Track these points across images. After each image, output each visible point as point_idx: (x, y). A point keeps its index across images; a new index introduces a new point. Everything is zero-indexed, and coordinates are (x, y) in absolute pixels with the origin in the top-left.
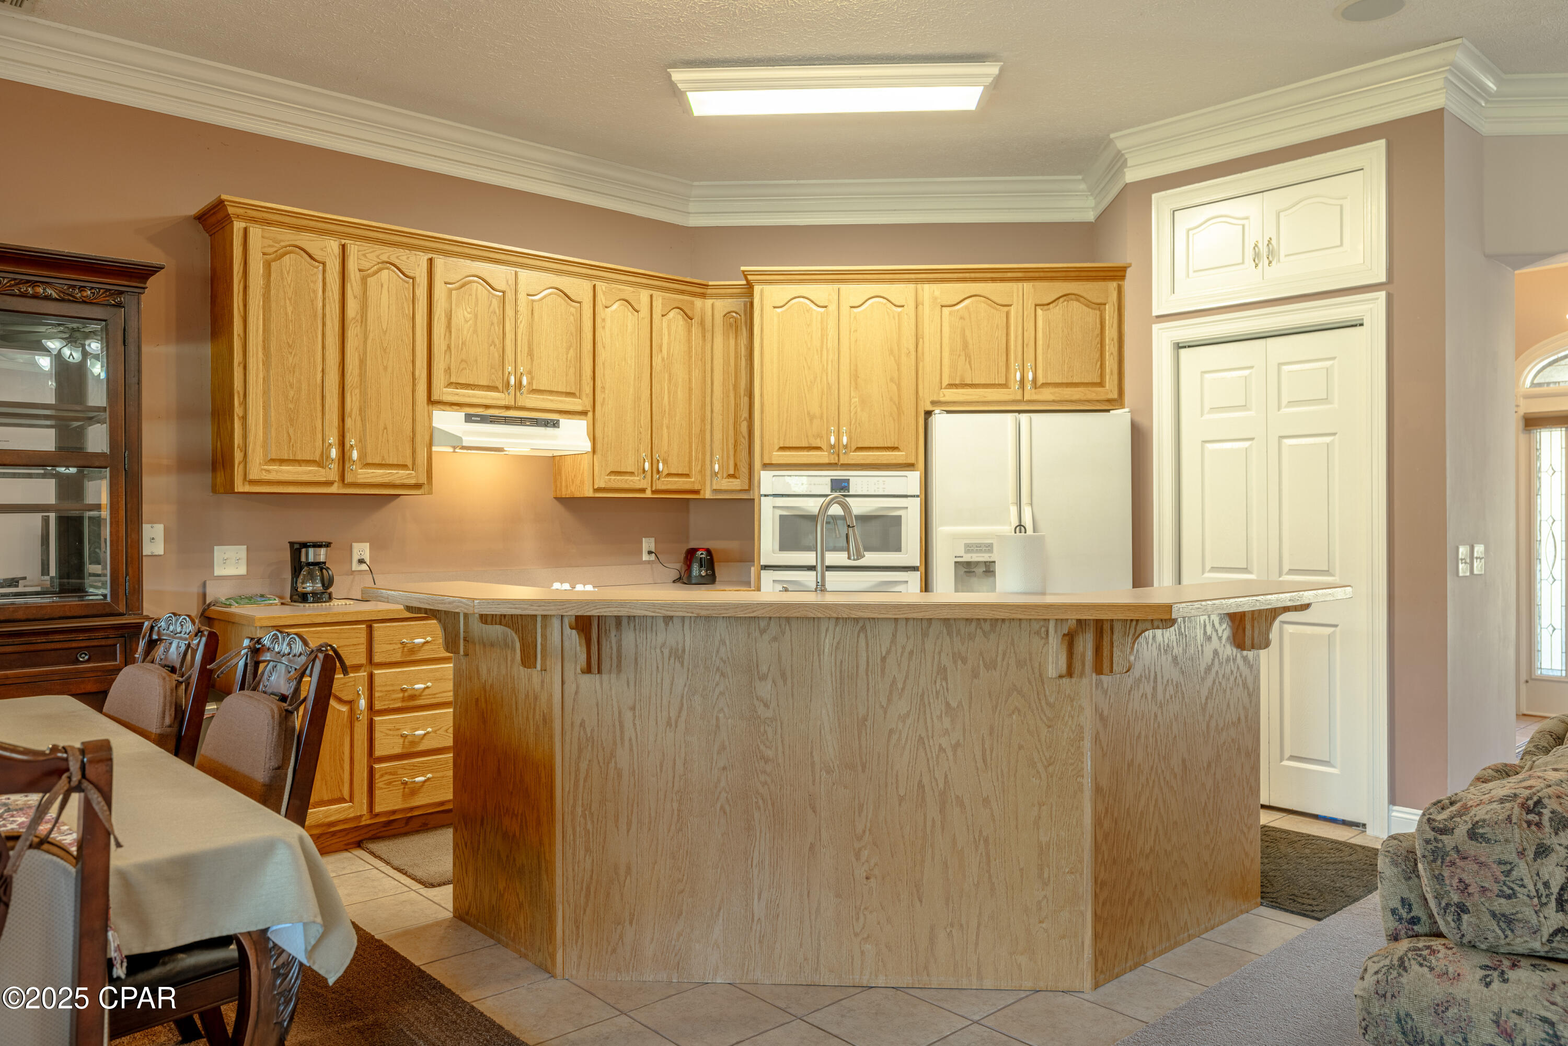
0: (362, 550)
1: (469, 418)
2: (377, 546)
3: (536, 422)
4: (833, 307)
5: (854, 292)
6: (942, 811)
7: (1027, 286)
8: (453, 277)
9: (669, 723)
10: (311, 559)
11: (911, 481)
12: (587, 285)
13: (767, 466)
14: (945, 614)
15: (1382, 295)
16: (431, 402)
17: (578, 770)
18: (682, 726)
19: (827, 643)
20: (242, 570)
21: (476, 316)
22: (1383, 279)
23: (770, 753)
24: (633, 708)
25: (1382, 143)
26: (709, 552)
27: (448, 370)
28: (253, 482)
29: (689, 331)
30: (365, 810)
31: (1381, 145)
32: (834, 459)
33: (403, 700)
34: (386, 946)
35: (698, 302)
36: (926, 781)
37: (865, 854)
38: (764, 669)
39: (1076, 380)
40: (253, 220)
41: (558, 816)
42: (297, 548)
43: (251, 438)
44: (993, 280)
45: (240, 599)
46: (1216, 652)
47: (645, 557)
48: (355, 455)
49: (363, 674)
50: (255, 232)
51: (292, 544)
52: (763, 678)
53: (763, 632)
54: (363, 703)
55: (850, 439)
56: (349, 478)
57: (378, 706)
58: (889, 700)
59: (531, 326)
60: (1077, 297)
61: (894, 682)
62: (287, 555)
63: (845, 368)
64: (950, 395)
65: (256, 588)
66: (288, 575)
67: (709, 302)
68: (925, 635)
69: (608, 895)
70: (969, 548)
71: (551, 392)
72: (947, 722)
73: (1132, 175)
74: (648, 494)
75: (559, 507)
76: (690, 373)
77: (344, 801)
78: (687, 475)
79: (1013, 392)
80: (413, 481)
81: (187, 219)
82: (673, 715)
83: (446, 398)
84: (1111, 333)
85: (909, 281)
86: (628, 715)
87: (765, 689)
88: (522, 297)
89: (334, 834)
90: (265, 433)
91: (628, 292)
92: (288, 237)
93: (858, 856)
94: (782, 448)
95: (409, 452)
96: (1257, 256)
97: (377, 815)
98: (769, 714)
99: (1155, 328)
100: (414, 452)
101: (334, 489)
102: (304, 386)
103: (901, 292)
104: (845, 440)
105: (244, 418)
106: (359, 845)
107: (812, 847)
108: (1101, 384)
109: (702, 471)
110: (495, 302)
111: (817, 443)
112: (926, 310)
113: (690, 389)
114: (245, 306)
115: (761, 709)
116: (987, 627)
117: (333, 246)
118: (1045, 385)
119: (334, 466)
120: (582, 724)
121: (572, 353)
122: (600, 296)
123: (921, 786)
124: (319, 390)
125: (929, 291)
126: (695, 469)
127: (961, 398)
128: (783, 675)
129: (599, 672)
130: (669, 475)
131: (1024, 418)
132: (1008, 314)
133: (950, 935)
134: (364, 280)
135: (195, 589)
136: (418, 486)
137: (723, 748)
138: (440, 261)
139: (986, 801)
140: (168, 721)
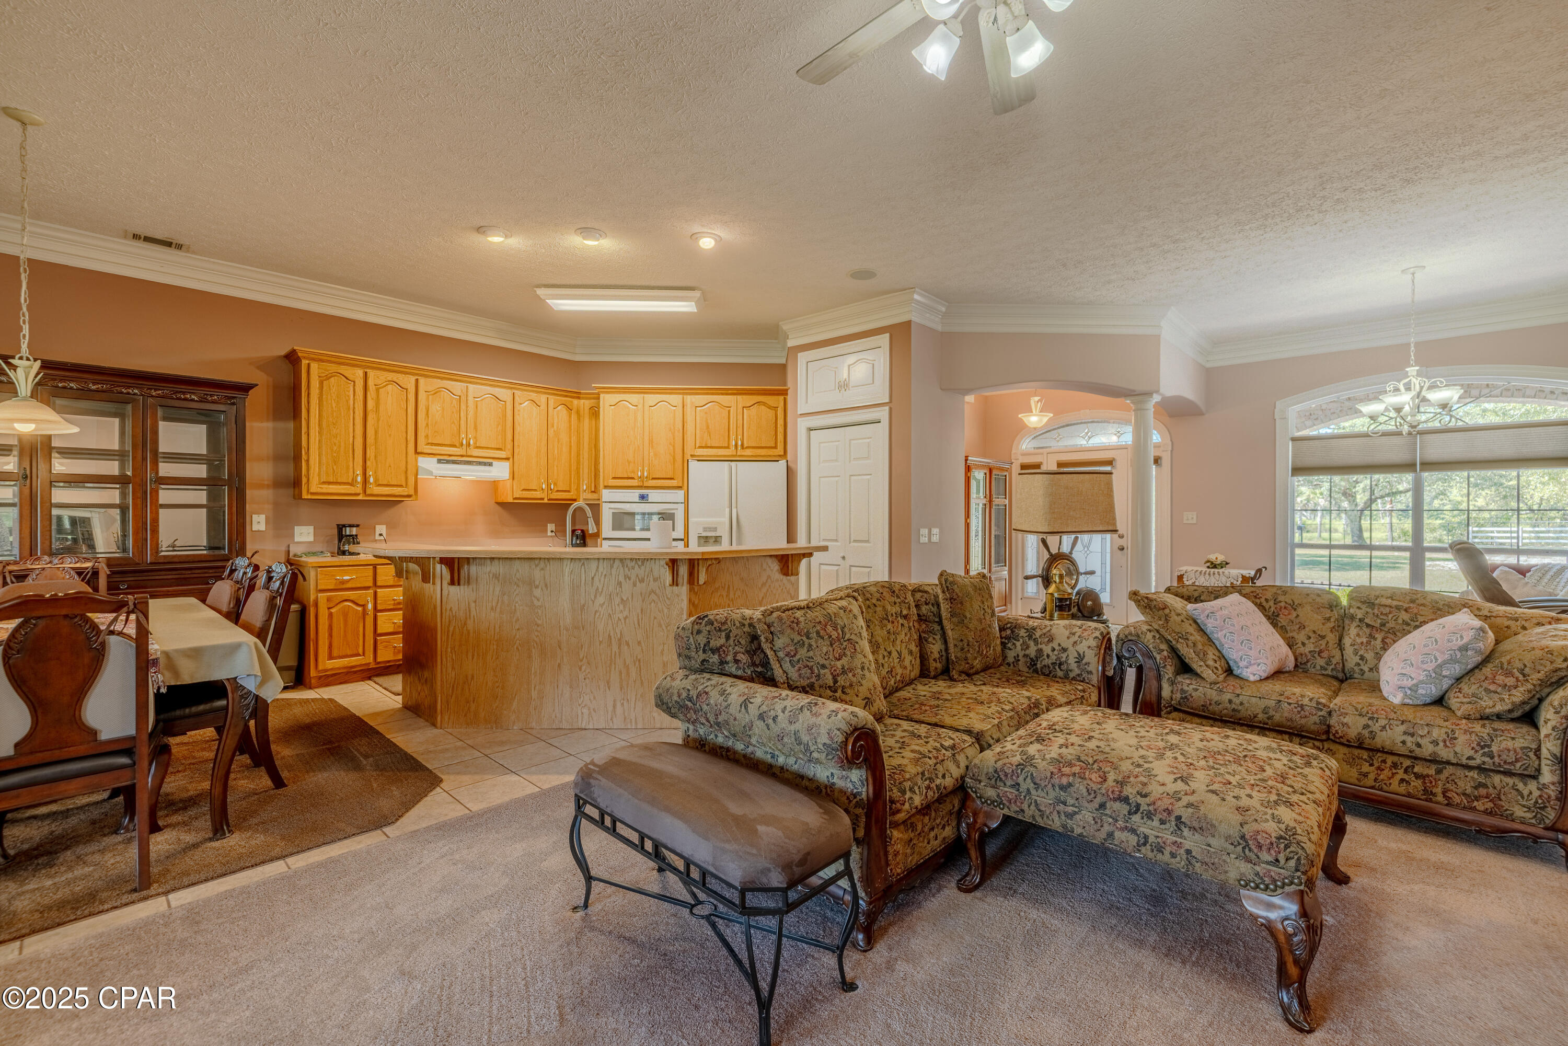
0: (381, 529)
1: (439, 461)
2: (391, 526)
3: (480, 463)
4: (640, 406)
5: (652, 399)
6: (619, 648)
7: (739, 397)
8: (430, 389)
9: (492, 609)
10: (348, 533)
11: (679, 495)
12: (510, 392)
13: (606, 487)
14: (622, 556)
15: (887, 408)
16: (416, 452)
17: (448, 631)
18: (498, 610)
19: (567, 571)
20: (311, 539)
21: (443, 409)
22: (887, 401)
23: (539, 622)
24: (475, 602)
25: (888, 335)
26: (583, 531)
27: (427, 436)
28: (312, 494)
29: (570, 417)
30: (371, 660)
31: (887, 336)
32: (640, 484)
33: (394, 604)
34: (363, 721)
35: (575, 402)
36: (612, 634)
37: (584, 668)
38: (537, 583)
39: (763, 445)
40: (314, 360)
41: (439, 653)
42: (340, 528)
43: (311, 471)
44: (722, 394)
45: (308, 554)
46: (769, 577)
47: (549, 534)
48: (372, 480)
49: (371, 591)
50: (314, 366)
51: (338, 525)
52: (537, 587)
53: (536, 566)
54: (370, 606)
55: (649, 473)
56: (368, 492)
57: (379, 607)
58: (595, 597)
59: (476, 413)
60: (764, 404)
61: (597, 589)
62: (335, 531)
63: (646, 439)
64: (700, 452)
65: (318, 548)
66: (336, 542)
67: (582, 401)
68: (612, 567)
69: (463, 689)
70: (705, 529)
71: (487, 448)
72: (621, 607)
73: (791, 343)
74: (546, 501)
75: (498, 508)
76: (570, 438)
77: (359, 655)
78: (569, 491)
79: (731, 451)
80: (406, 494)
81: (280, 357)
82: (494, 604)
83: (425, 451)
84: (781, 422)
85: (680, 394)
86: (473, 605)
87: (537, 593)
88: (470, 398)
89: (355, 672)
90: (319, 468)
91: (533, 396)
92: (333, 368)
93: (580, 669)
94: (614, 478)
95: (403, 479)
96: (840, 387)
97: (379, 663)
98: (539, 604)
99: (799, 420)
100: (406, 478)
101: (360, 497)
102: (342, 444)
103: (675, 399)
104: (646, 474)
105: (308, 461)
106: (369, 678)
107: (559, 665)
108: (775, 447)
109: (578, 489)
110: (454, 402)
111: (632, 475)
112: (689, 410)
113: (570, 447)
114: (308, 403)
115: (536, 602)
116: (640, 563)
117: (360, 373)
118: (747, 447)
119: (360, 486)
120: (451, 609)
121: (500, 428)
122: (517, 398)
123: (610, 636)
124: (351, 447)
125: (689, 399)
126: (574, 487)
127: (705, 454)
128: (546, 586)
129: (459, 584)
130: (558, 491)
131: (733, 464)
132: (729, 412)
133: (622, 704)
134: (378, 390)
135: (284, 548)
136: (409, 496)
137: (518, 620)
138: (422, 381)
139: (639, 643)
140: (232, 605)
